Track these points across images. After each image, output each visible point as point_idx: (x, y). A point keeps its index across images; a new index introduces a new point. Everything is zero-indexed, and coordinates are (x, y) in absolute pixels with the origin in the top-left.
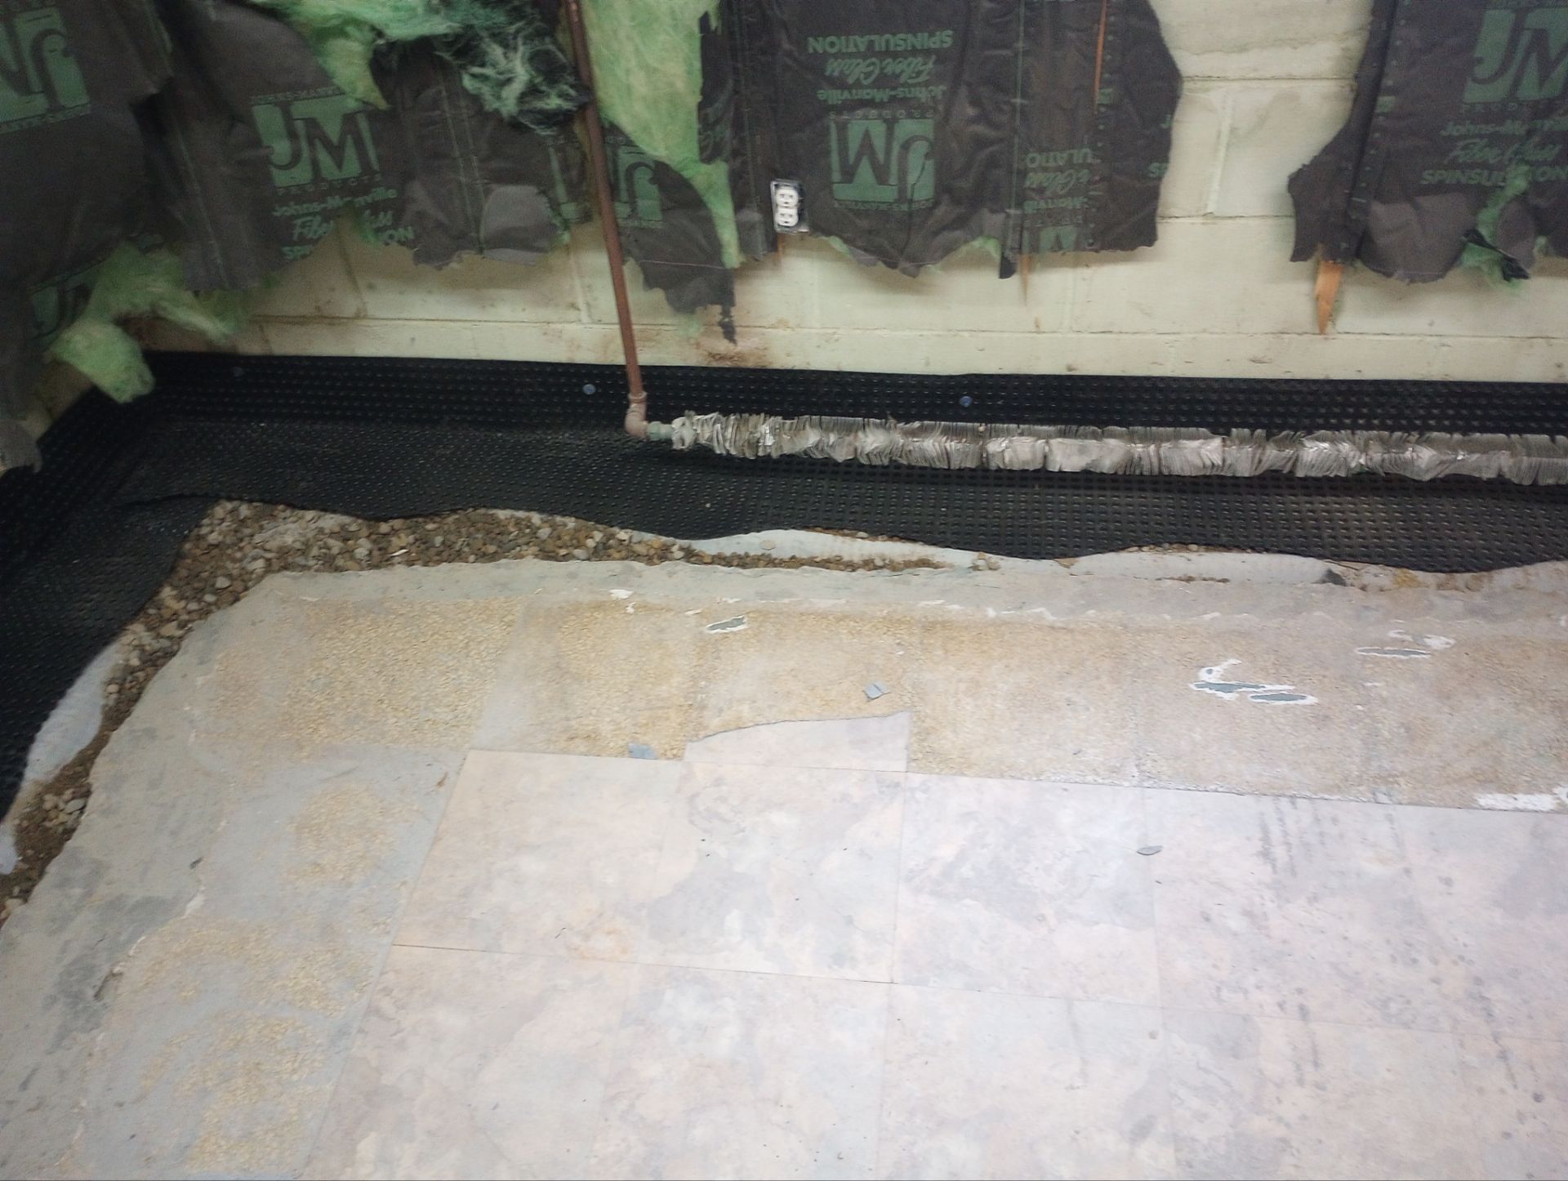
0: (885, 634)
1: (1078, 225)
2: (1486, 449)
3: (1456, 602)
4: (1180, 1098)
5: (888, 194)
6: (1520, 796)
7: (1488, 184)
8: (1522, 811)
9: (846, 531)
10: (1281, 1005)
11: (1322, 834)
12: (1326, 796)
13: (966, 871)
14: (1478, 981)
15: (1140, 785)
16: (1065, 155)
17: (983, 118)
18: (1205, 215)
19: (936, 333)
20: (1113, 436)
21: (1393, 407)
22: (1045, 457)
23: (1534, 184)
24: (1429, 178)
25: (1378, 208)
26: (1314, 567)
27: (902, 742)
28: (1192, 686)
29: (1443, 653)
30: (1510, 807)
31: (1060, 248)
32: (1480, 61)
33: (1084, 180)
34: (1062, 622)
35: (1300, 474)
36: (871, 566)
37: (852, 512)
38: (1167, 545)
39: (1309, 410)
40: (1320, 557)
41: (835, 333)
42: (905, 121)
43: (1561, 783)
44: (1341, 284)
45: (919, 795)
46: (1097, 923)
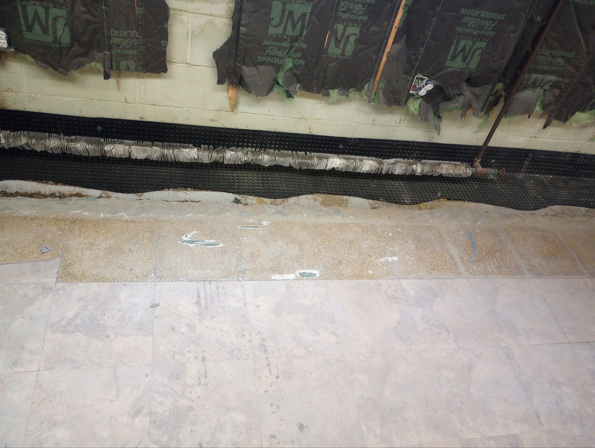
0: (53, 225)
1: (135, 61)
2: (285, 156)
3: (273, 209)
4: (154, 398)
5: (49, 39)
6: (285, 275)
7: (280, 64)
8: (284, 280)
9: (44, 181)
10: (196, 358)
11: (218, 294)
12: (222, 280)
13: (78, 321)
14: (264, 340)
15: (154, 281)
16: (126, 32)
17: (89, 12)
18: (186, 63)
19: (82, 99)
20: (156, 146)
21: (260, 140)
22: (130, 153)
23: (294, 65)
24: (260, 59)
25: (244, 68)
26: (231, 196)
27: (55, 270)
28: (179, 242)
29: (267, 227)
30: (281, 279)
31: (129, 70)
32: (273, 19)
33: (136, 43)
34: (131, 219)
35: (226, 163)
36: (54, 196)
37: (46, 173)
38: (179, 188)
39: (232, 139)
40: (233, 193)
41: (36, 96)
42: (53, 9)
43: (298, 270)
44: (237, 94)
45: (61, 292)
46: (130, 336)
